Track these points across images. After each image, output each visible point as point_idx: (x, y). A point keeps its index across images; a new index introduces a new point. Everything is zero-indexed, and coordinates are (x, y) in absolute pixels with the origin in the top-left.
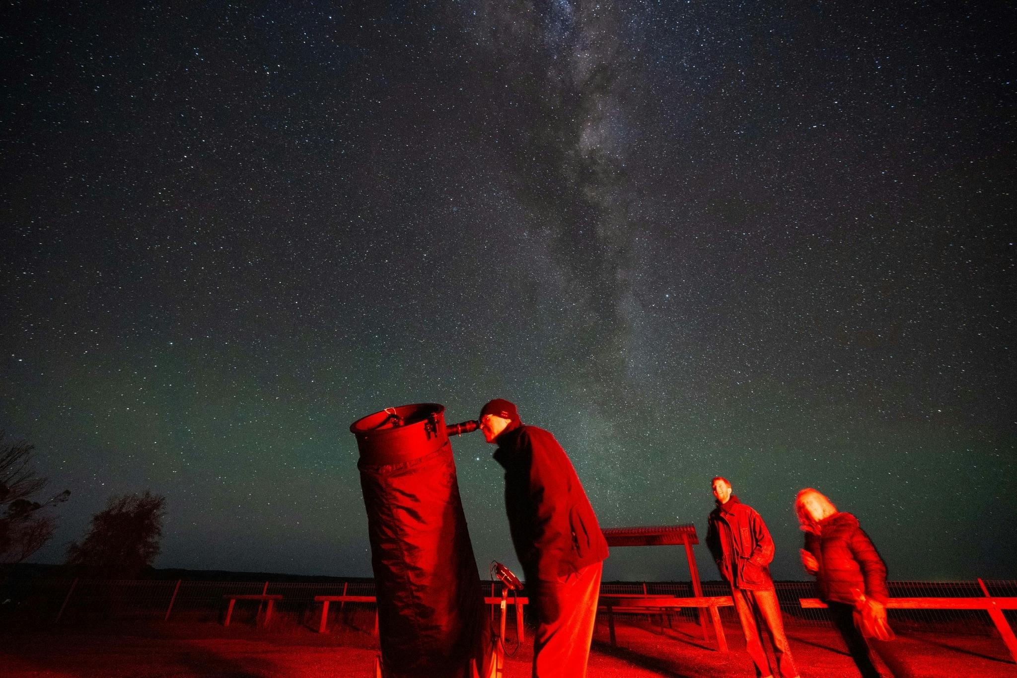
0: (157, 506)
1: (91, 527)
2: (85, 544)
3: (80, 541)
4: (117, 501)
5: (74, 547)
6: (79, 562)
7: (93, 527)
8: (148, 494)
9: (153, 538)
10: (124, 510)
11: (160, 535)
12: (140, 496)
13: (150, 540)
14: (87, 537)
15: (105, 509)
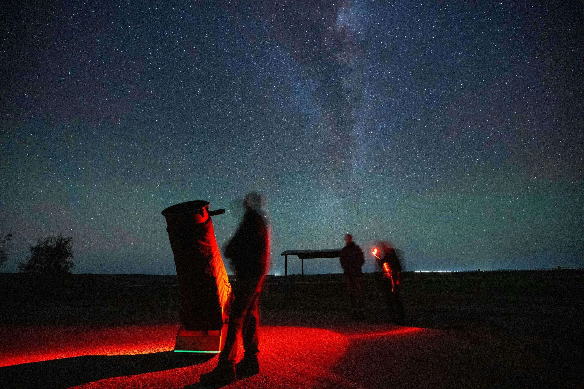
0: (68, 242)
1: (30, 254)
2: (29, 263)
3: (25, 262)
4: (43, 241)
5: (22, 265)
6: (27, 272)
7: (31, 254)
8: (61, 236)
9: (69, 259)
10: (48, 245)
11: (73, 257)
12: (57, 237)
13: (67, 260)
14: (29, 259)
15: (37, 244)
